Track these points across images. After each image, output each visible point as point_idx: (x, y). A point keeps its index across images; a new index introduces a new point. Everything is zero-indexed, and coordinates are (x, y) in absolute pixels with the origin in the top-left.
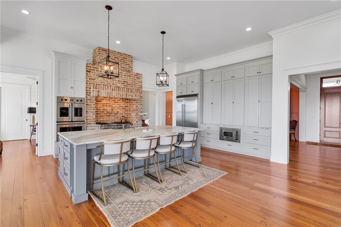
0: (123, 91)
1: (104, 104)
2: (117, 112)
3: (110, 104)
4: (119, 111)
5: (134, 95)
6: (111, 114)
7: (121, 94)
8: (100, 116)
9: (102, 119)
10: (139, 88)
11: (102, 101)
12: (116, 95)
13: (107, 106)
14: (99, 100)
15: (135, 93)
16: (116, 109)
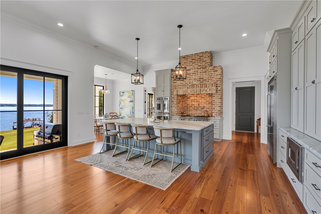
0: (197, 88)
1: (192, 100)
2: (204, 107)
3: (197, 100)
4: (205, 106)
5: (209, 89)
6: (198, 108)
7: (195, 90)
8: (189, 110)
9: (191, 113)
10: (217, 81)
11: (191, 97)
12: (191, 92)
13: (195, 102)
14: (188, 97)
15: (209, 88)
16: (203, 104)
